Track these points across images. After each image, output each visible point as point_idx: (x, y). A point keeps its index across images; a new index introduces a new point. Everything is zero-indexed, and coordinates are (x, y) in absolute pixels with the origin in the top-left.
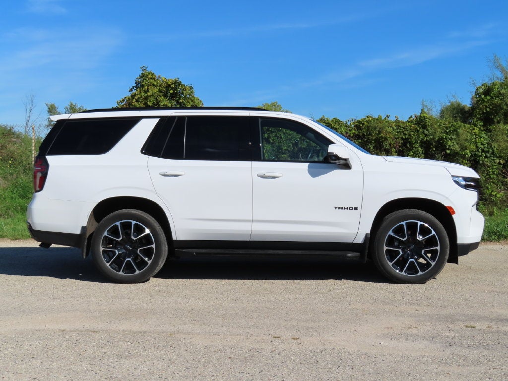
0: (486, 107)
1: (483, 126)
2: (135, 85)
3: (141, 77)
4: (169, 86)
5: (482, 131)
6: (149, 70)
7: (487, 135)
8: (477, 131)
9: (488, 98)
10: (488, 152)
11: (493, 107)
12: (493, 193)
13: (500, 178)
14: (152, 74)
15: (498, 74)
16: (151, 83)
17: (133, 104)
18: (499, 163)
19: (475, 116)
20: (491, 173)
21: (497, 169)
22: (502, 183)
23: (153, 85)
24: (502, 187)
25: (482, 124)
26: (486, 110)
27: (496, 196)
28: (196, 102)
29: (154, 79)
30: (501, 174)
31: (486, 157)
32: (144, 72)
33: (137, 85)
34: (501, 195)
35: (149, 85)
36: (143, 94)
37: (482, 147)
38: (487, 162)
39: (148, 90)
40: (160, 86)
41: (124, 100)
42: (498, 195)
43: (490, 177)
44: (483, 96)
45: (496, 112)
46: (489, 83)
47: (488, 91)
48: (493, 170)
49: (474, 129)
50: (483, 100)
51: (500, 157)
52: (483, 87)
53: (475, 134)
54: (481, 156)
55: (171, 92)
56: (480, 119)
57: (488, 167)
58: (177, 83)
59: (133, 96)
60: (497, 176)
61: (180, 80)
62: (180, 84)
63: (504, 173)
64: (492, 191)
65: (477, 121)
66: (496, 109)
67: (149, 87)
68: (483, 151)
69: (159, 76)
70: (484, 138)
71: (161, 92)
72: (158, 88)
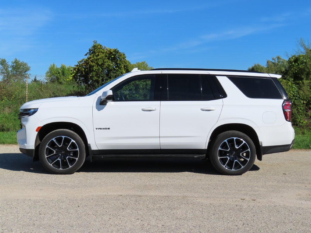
0: (295, 70)
1: (294, 81)
2: (89, 52)
3: (93, 47)
4: (111, 53)
5: (293, 84)
6: (98, 43)
7: (296, 86)
8: (290, 83)
9: (297, 64)
10: (297, 96)
11: (299, 70)
12: (301, 121)
13: (305, 112)
14: (101, 46)
15: (302, 50)
16: (100, 51)
17: (90, 63)
18: (304, 103)
19: (289, 75)
20: (299, 109)
21: (303, 107)
22: (306, 115)
23: (102, 52)
24: (306, 118)
25: (293, 80)
26: (295, 71)
27: (303, 123)
28: (128, 63)
29: (101, 48)
30: (305, 110)
31: (295, 99)
32: (95, 44)
33: (90, 52)
34: (305, 122)
35: (99, 52)
36: (95, 57)
37: (293, 93)
38: (296, 102)
39: (98, 55)
40: (106, 52)
41: (82, 61)
42: (304, 122)
43: (299, 111)
44: (293, 63)
45: (301, 73)
46: (297, 55)
47: (296, 60)
48: (301, 107)
49: (288, 83)
50: (293, 65)
51: (303, 100)
52: (293, 58)
53: (289, 86)
54: (292, 99)
55: (113, 56)
56: (291, 77)
57: (298, 105)
58: (116, 51)
59: (89, 58)
60: (303, 111)
61: (118, 49)
62: (118, 52)
63: (307, 109)
64: (301, 120)
65: (290, 78)
66: (302, 71)
67: (99, 53)
68: (294, 96)
69: (105, 47)
70: (294, 88)
71: (106, 56)
72: (105, 54)
